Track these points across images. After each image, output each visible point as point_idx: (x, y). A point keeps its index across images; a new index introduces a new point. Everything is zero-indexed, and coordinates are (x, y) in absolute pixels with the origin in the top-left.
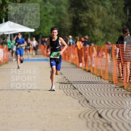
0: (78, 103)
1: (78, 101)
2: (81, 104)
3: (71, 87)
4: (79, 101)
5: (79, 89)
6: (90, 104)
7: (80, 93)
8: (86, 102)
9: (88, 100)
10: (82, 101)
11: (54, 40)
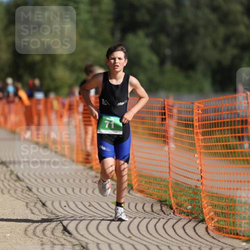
0: (26, 208)
1: (24, 204)
2: (31, 210)
4: (27, 203)
6: (48, 209)
7: (28, 187)
8: (39, 205)
9: (43, 202)
10: (33, 204)
11: (114, 82)
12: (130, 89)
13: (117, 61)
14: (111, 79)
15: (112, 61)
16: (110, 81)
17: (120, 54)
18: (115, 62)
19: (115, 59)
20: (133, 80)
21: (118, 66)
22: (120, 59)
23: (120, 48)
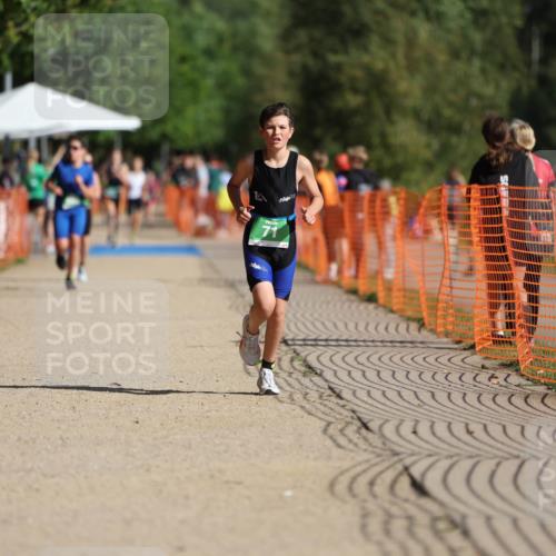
1: (322, 425)
3: (296, 363)
4: (328, 424)
5: (328, 375)
10: (340, 426)
11: (272, 164)
12: (299, 175)
13: (278, 131)
14: (268, 159)
15: (270, 131)
16: (266, 162)
17: (282, 120)
18: (274, 134)
19: (274, 128)
20: (303, 161)
21: (279, 140)
22: (282, 127)
23: (281, 110)
